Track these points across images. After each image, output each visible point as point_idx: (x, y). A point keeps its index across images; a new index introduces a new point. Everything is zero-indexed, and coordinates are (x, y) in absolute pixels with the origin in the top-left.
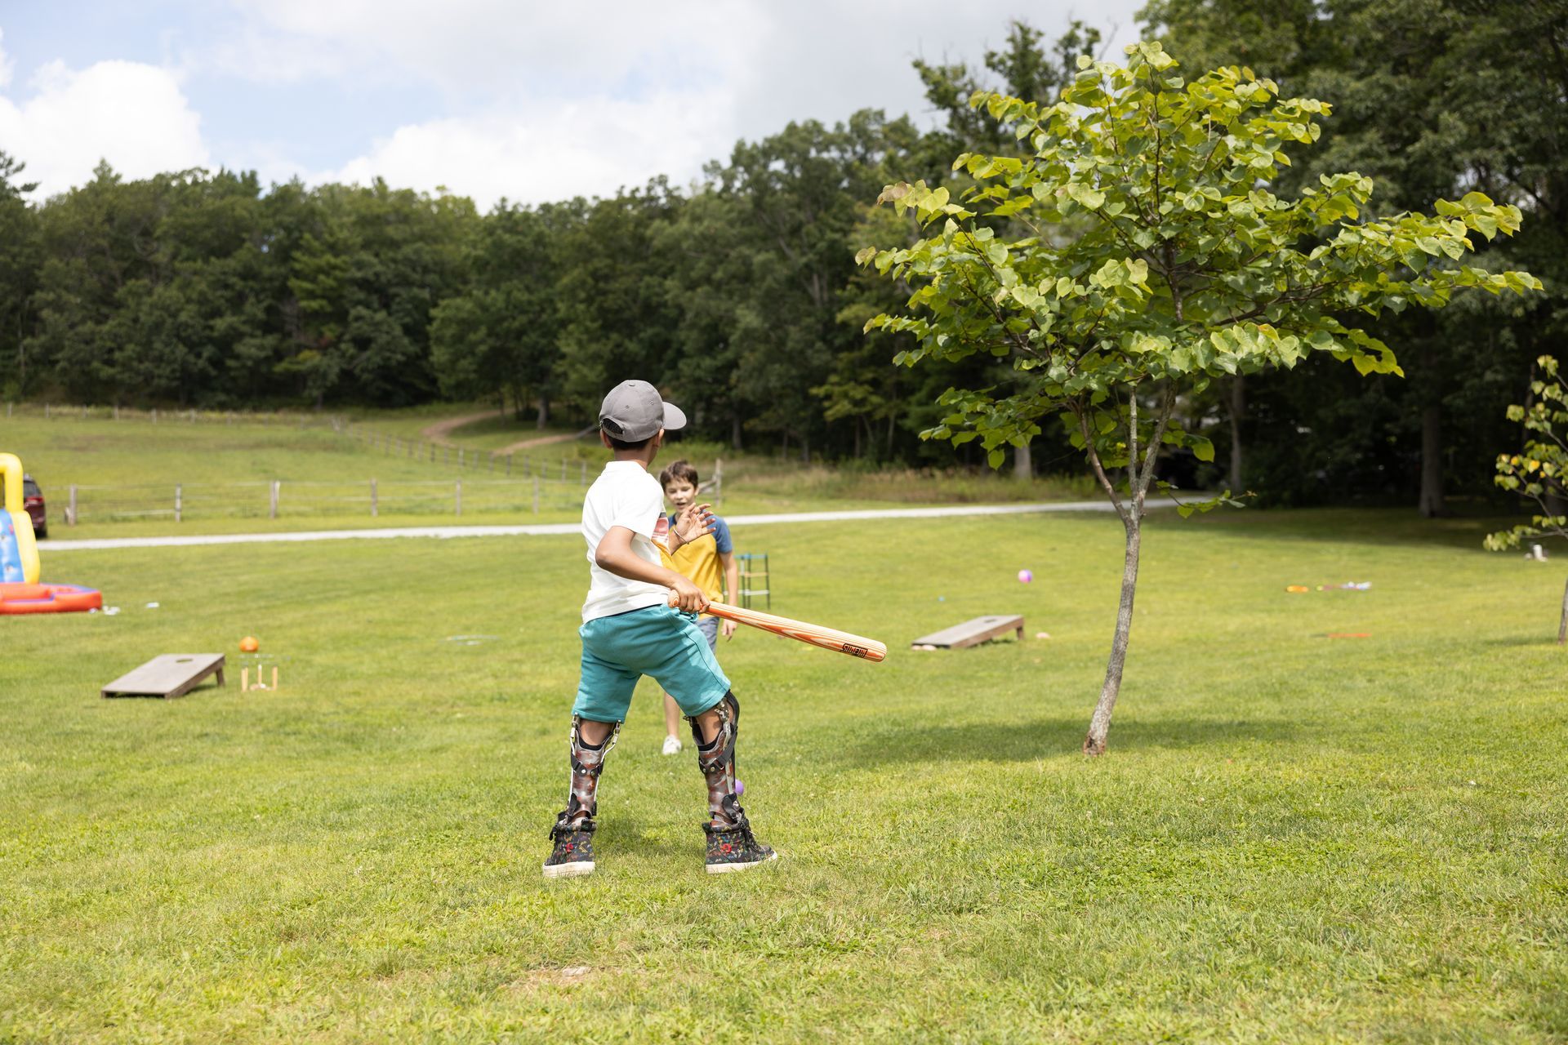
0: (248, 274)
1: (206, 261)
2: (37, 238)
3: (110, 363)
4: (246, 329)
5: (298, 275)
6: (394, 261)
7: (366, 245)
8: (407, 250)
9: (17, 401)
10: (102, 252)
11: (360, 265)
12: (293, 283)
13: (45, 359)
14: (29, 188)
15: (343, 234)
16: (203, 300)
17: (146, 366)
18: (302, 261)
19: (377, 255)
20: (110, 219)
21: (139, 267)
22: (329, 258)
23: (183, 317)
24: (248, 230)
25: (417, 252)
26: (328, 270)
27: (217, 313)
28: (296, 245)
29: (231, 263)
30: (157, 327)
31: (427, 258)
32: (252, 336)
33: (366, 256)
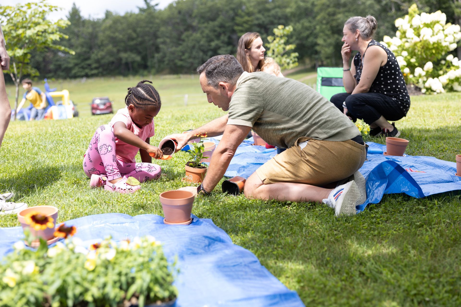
0: (222, 26)
1: (208, 23)
2: (157, 21)
3: (181, 60)
4: (221, 45)
5: (238, 25)
6: (269, 16)
7: (260, 12)
8: (273, 12)
9: (154, 74)
10: (178, 24)
11: (257, 19)
12: (236, 28)
13: (161, 61)
14: (157, 5)
15: (251, 9)
16: (208, 36)
17: (191, 60)
18: (238, 20)
19: (263, 15)
20: (180, 12)
21: (189, 27)
22: (246, 18)
23: (202, 43)
24: (221, 11)
25: (277, 12)
26: (246, 22)
27: (212, 40)
28: (236, 15)
29: (216, 23)
30: (194, 47)
31: (280, 14)
32: (224, 47)
33: (259, 16)
